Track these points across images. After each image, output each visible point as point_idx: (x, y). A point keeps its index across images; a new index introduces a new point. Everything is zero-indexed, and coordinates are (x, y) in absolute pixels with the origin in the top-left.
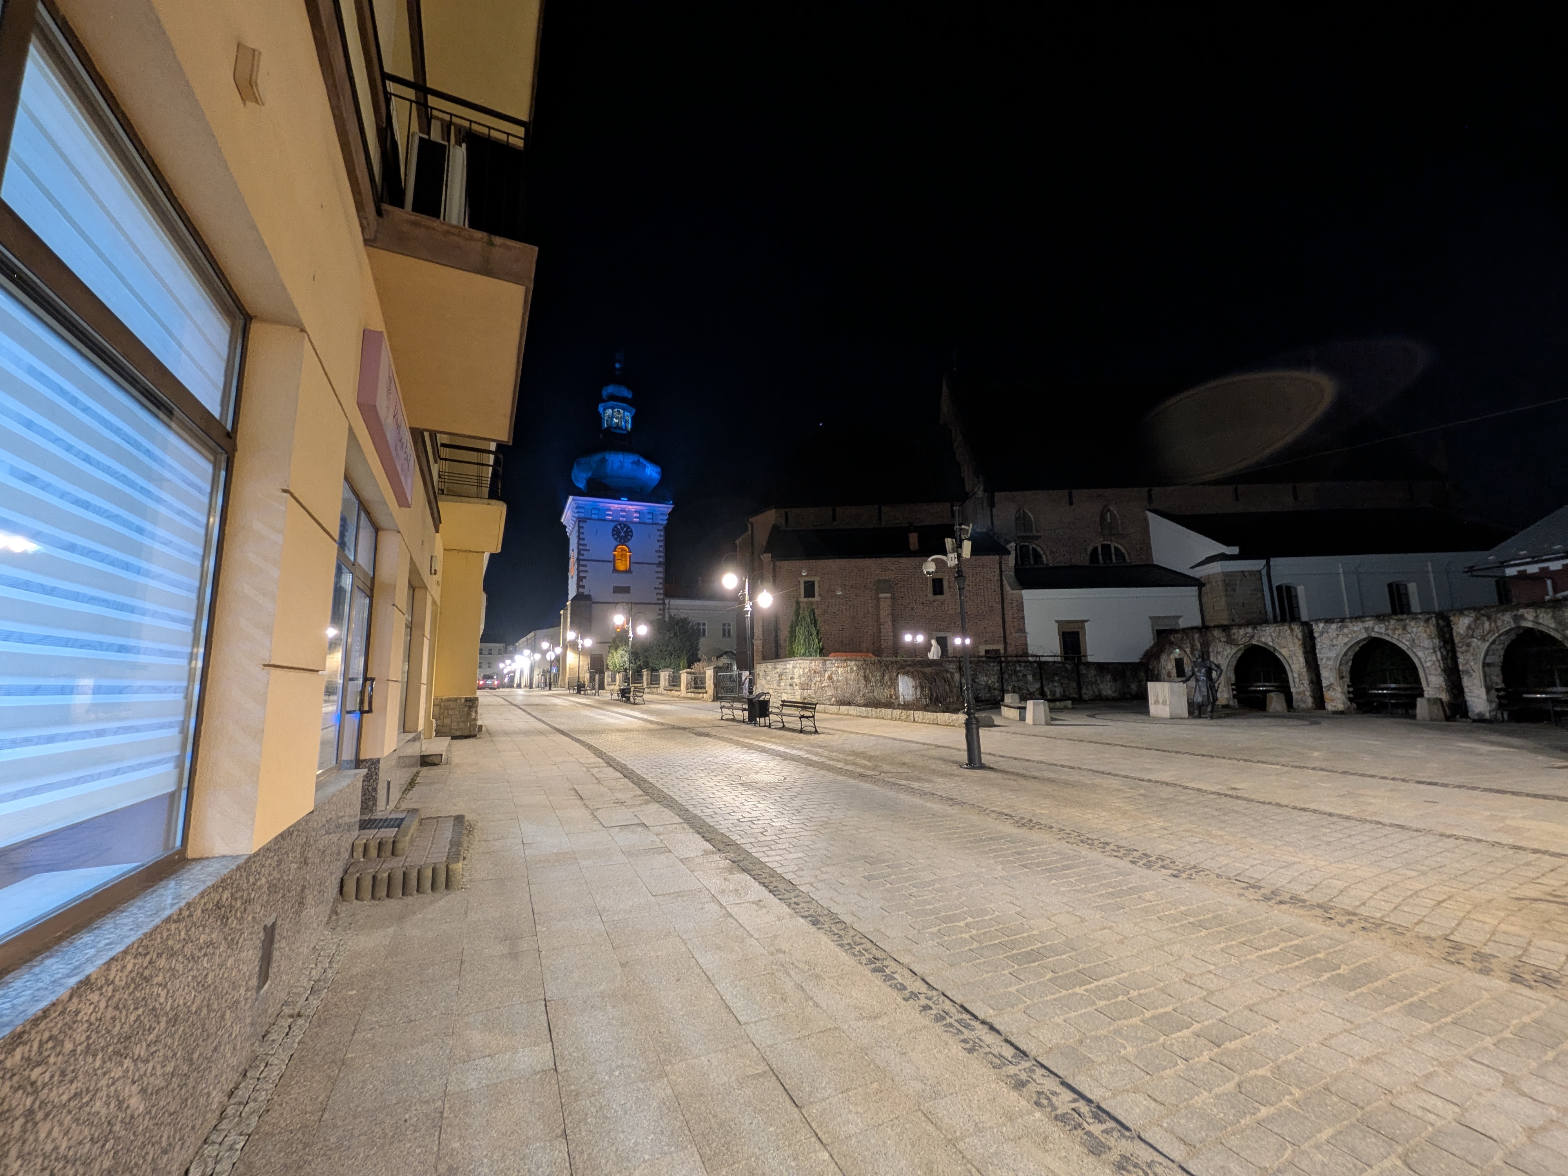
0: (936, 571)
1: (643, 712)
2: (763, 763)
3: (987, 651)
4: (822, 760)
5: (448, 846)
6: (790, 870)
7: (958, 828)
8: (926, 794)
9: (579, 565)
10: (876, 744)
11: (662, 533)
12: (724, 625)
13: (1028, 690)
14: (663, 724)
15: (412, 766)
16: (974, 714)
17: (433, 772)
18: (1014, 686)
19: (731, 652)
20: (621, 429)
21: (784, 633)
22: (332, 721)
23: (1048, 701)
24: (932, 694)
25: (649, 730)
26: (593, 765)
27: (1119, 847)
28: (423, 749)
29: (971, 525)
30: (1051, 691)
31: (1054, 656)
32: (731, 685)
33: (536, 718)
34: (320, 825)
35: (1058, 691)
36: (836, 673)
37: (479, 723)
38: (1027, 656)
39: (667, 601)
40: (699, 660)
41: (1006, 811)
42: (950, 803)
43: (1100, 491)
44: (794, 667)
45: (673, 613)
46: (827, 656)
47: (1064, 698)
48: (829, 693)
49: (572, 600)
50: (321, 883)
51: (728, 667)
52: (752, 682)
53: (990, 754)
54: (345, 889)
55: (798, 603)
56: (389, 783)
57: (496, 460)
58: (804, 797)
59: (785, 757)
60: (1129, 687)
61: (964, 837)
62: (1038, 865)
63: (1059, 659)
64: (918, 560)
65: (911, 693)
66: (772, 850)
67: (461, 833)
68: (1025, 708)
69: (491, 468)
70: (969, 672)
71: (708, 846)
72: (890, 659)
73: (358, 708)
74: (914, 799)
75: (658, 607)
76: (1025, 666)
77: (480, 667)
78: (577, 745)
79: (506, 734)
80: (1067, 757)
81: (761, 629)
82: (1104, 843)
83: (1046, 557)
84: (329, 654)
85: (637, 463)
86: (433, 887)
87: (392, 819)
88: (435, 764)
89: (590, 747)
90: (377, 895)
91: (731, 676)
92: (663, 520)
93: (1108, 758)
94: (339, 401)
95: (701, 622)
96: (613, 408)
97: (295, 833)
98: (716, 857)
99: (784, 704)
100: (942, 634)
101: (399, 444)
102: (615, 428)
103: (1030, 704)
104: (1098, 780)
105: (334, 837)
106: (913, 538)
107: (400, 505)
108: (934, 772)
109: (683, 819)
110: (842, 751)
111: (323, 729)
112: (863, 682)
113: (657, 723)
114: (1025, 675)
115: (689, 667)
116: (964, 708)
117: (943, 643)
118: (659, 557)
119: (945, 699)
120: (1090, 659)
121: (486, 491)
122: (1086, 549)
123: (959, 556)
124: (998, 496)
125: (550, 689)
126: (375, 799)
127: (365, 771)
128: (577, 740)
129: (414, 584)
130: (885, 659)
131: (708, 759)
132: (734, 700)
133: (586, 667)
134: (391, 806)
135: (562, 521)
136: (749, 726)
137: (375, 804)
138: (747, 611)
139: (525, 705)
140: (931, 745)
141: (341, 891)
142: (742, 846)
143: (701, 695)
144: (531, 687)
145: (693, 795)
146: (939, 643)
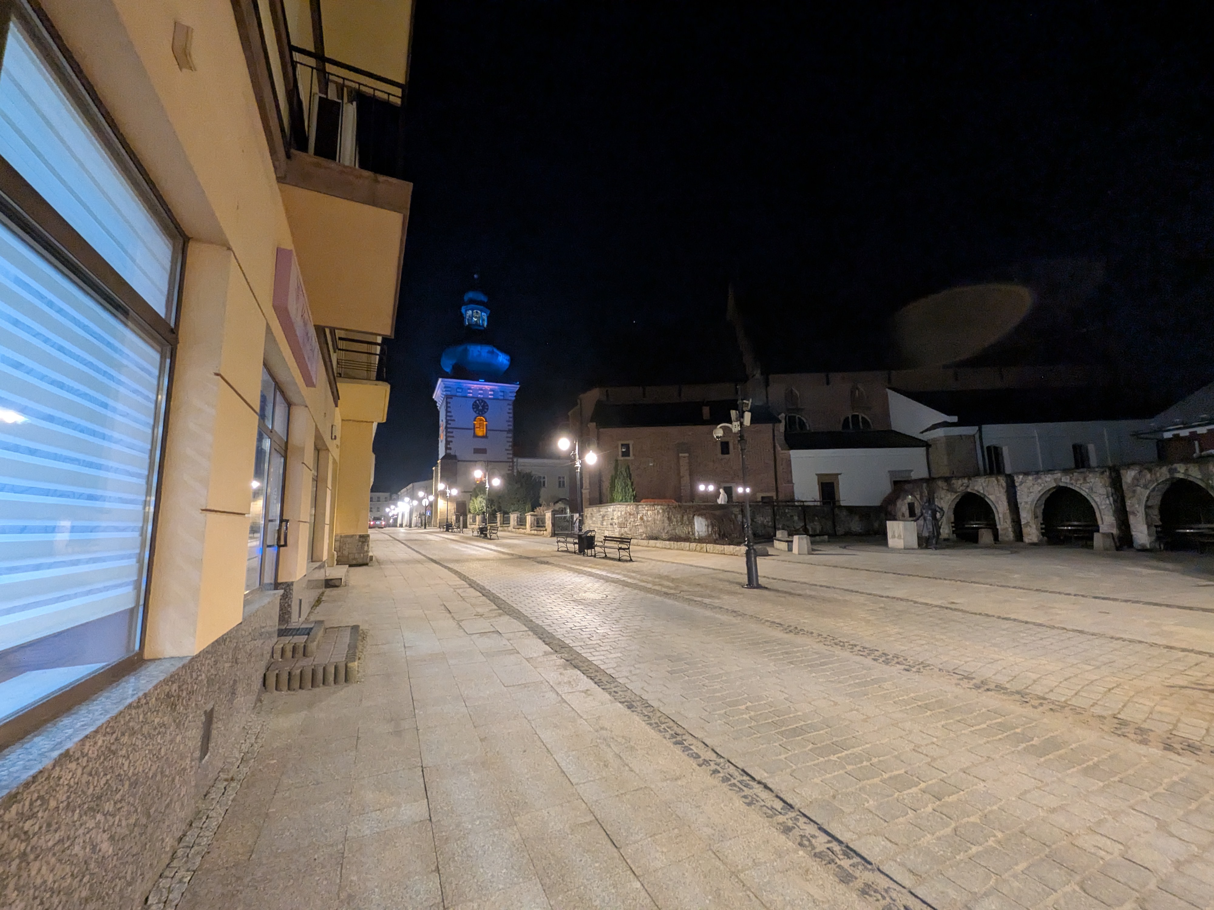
0: (724, 436)
1: (497, 545)
2: (590, 585)
3: (763, 498)
4: (635, 582)
5: (347, 649)
6: (611, 666)
7: (741, 634)
8: (716, 608)
9: (447, 432)
10: (678, 569)
11: (511, 407)
12: (559, 478)
13: (794, 527)
14: (512, 555)
15: (318, 588)
16: (753, 546)
17: (335, 592)
18: (784, 525)
19: (565, 499)
20: (480, 326)
21: (606, 484)
22: (256, 553)
23: (811, 536)
24: (720, 531)
25: (502, 559)
26: (458, 587)
27: (864, 648)
28: (327, 575)
29: (751, 400)
30: (812, 528)
31: (815, 501)
32: (565, 524)
33: (414, 550)
34: (247, 633)
35: (818, 528)
36: (646, 515)
37: (370, 554)
38: (794, 502)
39: (515, 460)
40: (540, 505)
41: (777, 621)
42: (735, 614)
43: (851, 374)
44: (614, 511)
45: (520, 468)
46: (639, 502)
47: (822, 534)
48: (641, 530)
49: (442, 459)
50: (249, 678)
51: (562, 511)
53: (764, 576)
54: (267, 682)
55: (617, 461)
56: (301, 601)
57: (382, 350)
58: (622, 610)
59: (607, 580)
60: (872, 525)
61: (745, 641)
62: (802, 662)
63: (819, 504)
64: (708, 427)
65: (704, 530)
66: (597, 651)
67: (356, 639)
68: (792, 541)
69: (378, 357)
70: (748, 514)
71: (548, 648)
72: (688, 504)
73: (276, 543)
74: (706, 612)
75: (508, 464)
76: (792, 509)
77: (371, 511)
78: (446, 571)
79: (392, 562)
80: (825, 579)
81: (588, 482)
82: (852, 645)
83: (809, 425)
84: (254, 501)
85: (492, 352)
86: (336, 681)
87: (303, 629)
88: (336, 587)
89: (456, 573)
90: (292, 687)
91: (565, 517)
92: (512, 397)
93: (856, 580)
94: (259, 305)
95: (542, 476)
96: (472, 310)
97: (228, 640)
98: (554, 657)
99: (606, 539)
100: (728, 485)
101: (306, 338)
102: (474, 325)
103: (796, 538)
104: (849, 597)
105: (258, 643)
106: (706, 410)
107: (307, 386)
108: (721, 591)
109: (528, 628)
110: (651, 575)
111: (249, 560)
112: (667, 522)
113: (508, 554)
114: (792, 516)
115: (533, 511)
116: (745, 541)
117: (729, 491)
118: (509, 425)
119: (730, 535)
120: (843, 504)
121: (374, 374)
122: (840, 418)
123: (742, 424)
124: (772, 377)
125: (425, 528)
126: (289, 613)
127: (281, 592)
128: (446, 567)
129: (319, 447)
130: (684, 504)
131: (548, 581)
132: (568, 536)
133: (453, 511)
134: (302, 619)
135: (434, 397)
136: (579, 556)
137: (290, 617)
138: (578, 467)
139: (406, 540)
140: (719, 570)
141: (264, 684)
142: (574, 648)
143: (542, 532)
144: (410, 526)
145: (536, 609)
146: (726, 492)
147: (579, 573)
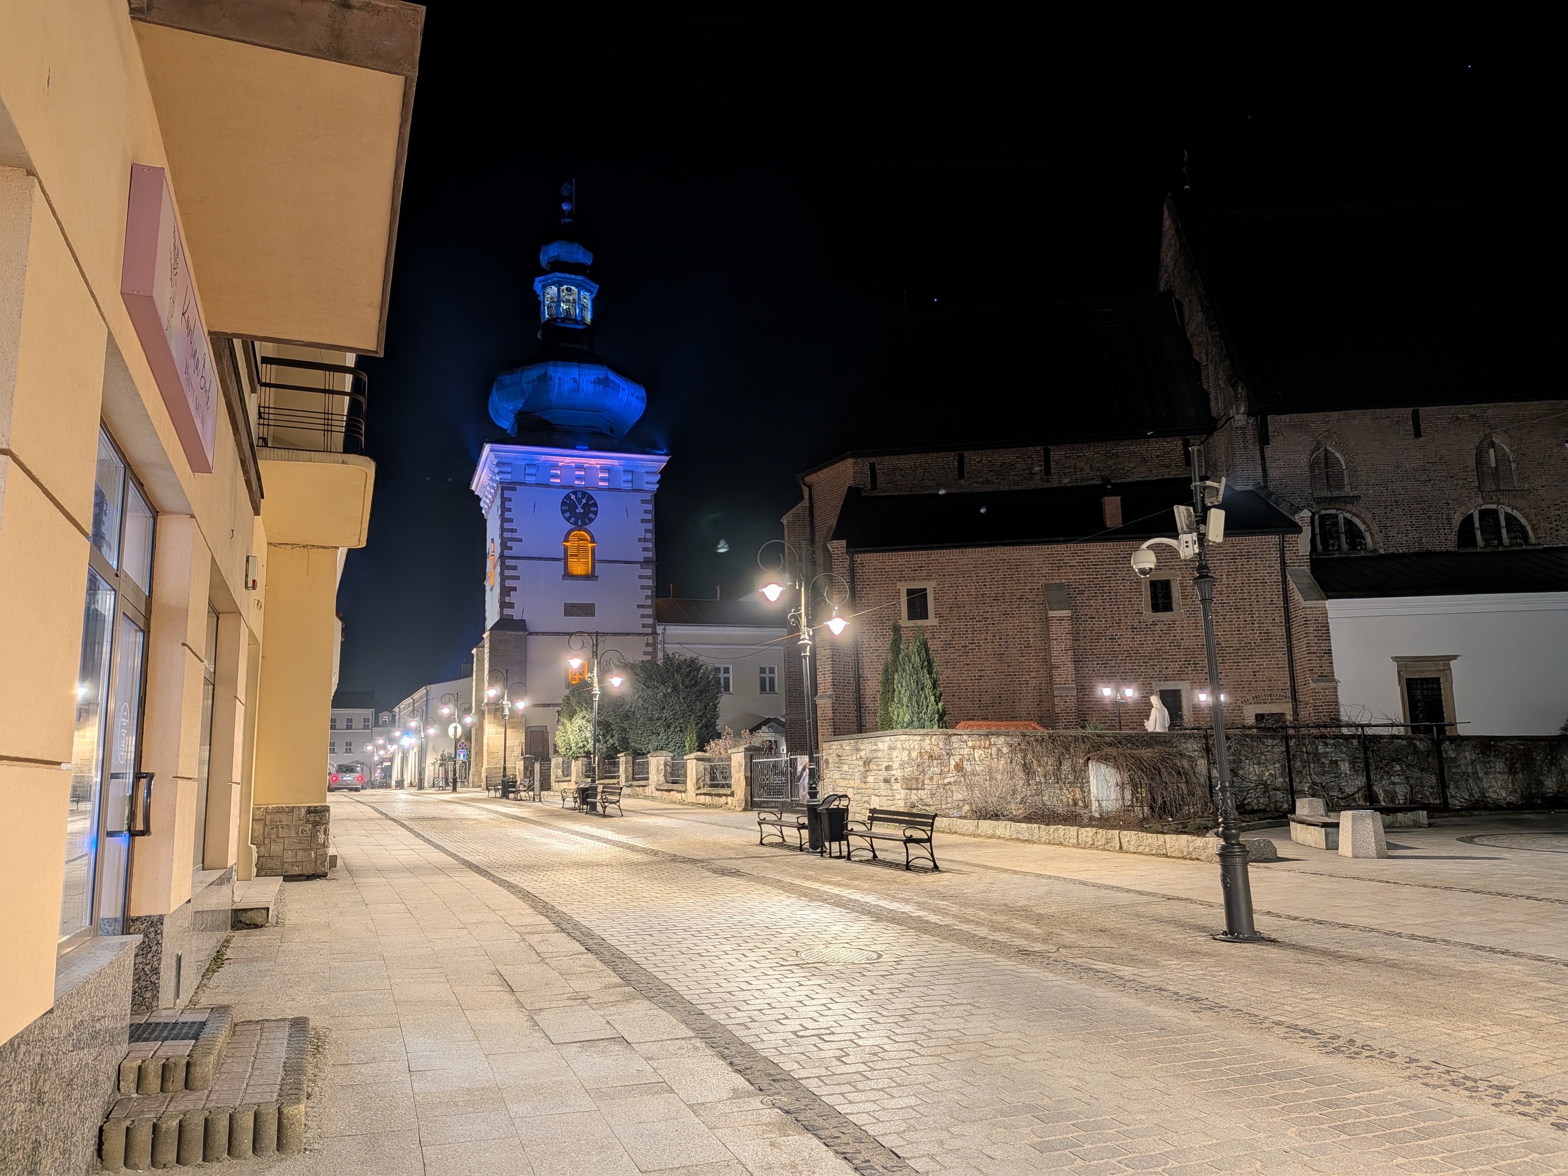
0: (1158, 568)
1: (619, 830)
2: (840, 927)
3: (1260, 717)
4: (947, 921)
5: (282, 1073)
6: (893, 1129)
7: (1211, 1055)
8: (1147, 988)
9: (503, 567)
10: (1050, 893)
11: (650, 507)
12: (763, 670)
13: (1341, 790)
14: (655, 853)
15: (218, 928)
16: (1237, 836)
17: (254, 938)
18: (1314, 783)
19: (775, 720)
20: (575, 321)
21: (872, 685)
22: (85, 847)
23: (1382, 811)
24: (1153, 799)
25: (632, 864)
26: (529, 929)
27: (1528, 1095)
28: (236, 899)
29: (1224, 480)
30: (1386, 791)
31: (1392, 725)
32: (778, 780)
33: (430, 842)
34: (64, 1033)
35: (1401, 792)
36: (971, 759)
37: (331, 851)
38: (1339, 726)
39: (659, 629)
40: (719, 736)
41: (1303, 1023)
42: (1195, 1006)
43: (1475, 409)
44: (891, 748)
45: (671, 649)
46: (953, 727)
47: (1412, 805)
48: (958, 796)
49: (491, 629)
50: (66, 1136)
51: (771, 749)
52: (815, 776)
53: (1269, 913)
54: (105, 1147)
55: (897, 629)
56: (179, 959)
57: (357, 385)
58: (915, 991)
59: (878, 915)
60: (1541, 783)
61: (1224, 1073)
62: (1369, 1127)
63: (1401, 731)
64: (1121, 546)
65: (1113, 796)
66: (858, 1091)
67: (302, 1051)
68: (1336, 825)
69: (347, 399)
70: (1225, 756)
71: (740, 1081)
72: (1072, 732)
73: (126, 827)
74: (1124, 999)
75: (644, 639)
76: (1335, 746)
77: (332, 751)
78: (503, 891)
79: (380, 871)
80: (1421, 920)
81: (829, 678)
82: (1497, 1087)
83: (1372, 535)
84: (78, 729)
85: (604, 382)
86: (256, 1147)
87: (185, 1023)
88: (257, 926)
89: (526, 896)
90: (160, 1158)
91: (776, 765)
92: (651, 483)
93: (1502, 922)
94: (91, 292)
95: (722, 666)
96: (559, 284)
97: (23, 1048)
98: (756, 1103)
99: (875, 816)
100: (1170, 686)
101: (192, 363)
102: (563, 320)
103: (1346, 818)
104: (1483, 964)
105: (87, 1055)
106: (1112, 507)
107: (194, 469)
108: (1162, 947)
109: (694, 1029)
110: (985, 905)
111: (68, 862)
112: (1021, 775)
113: (644, 851)
114: (1335, 763)
115: (701, 748)
116: (1218, 825)
117: (1172, 701)
118: (645, 549)
119: (1179, 808)
120: (1463, 730)
121: (339, 439)
122: (1449, 519)
123: (1202, 539)
124: (1275, 422)
125: (455, 789)
126: (155, 987)
127: (138, 938)
128: (502, 883)
129: (219, 607)
130: (1062, 732)
131: (739, 918)
132: (785, 808)
133: (518, 751)
134: (184, 999)
135: (473, 488)
136: (812, 857)
137: (155, 997)
138: (806, 645)
139: (410, 819)
140: (1154, 895)
141: (99, 1152)
142: (803, 1082)
143: (723, 799)
144: (421, 787)
145: (711, 985)
146: (1165, 703)
147: (812, 900)
